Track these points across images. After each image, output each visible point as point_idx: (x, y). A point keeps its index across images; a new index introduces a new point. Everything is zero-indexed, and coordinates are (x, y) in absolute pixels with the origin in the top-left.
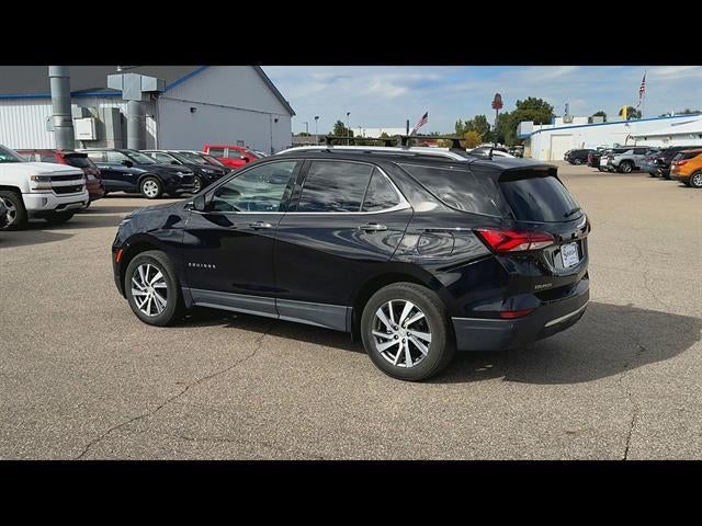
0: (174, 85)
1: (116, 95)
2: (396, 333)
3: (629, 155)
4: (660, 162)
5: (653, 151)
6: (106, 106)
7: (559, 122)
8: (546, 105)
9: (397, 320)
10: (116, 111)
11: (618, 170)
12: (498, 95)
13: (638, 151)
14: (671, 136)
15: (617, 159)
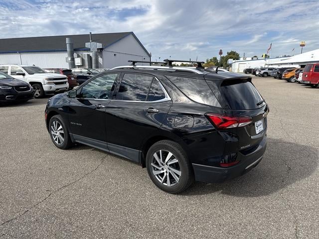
0: (108, 46)
1: (88, 50)
2: (163, 167)
3: (266, 71)
4: (278, 73)
5: (276, 69)
6: (86, 53)
7: (241, 59)
8: (237, 54)
9: (164, 160)
10: (88, 55)
11: (262, 76)
12: (221, 50)
13: (270, 69)
14: (281, 64)
15: (262, 72)
